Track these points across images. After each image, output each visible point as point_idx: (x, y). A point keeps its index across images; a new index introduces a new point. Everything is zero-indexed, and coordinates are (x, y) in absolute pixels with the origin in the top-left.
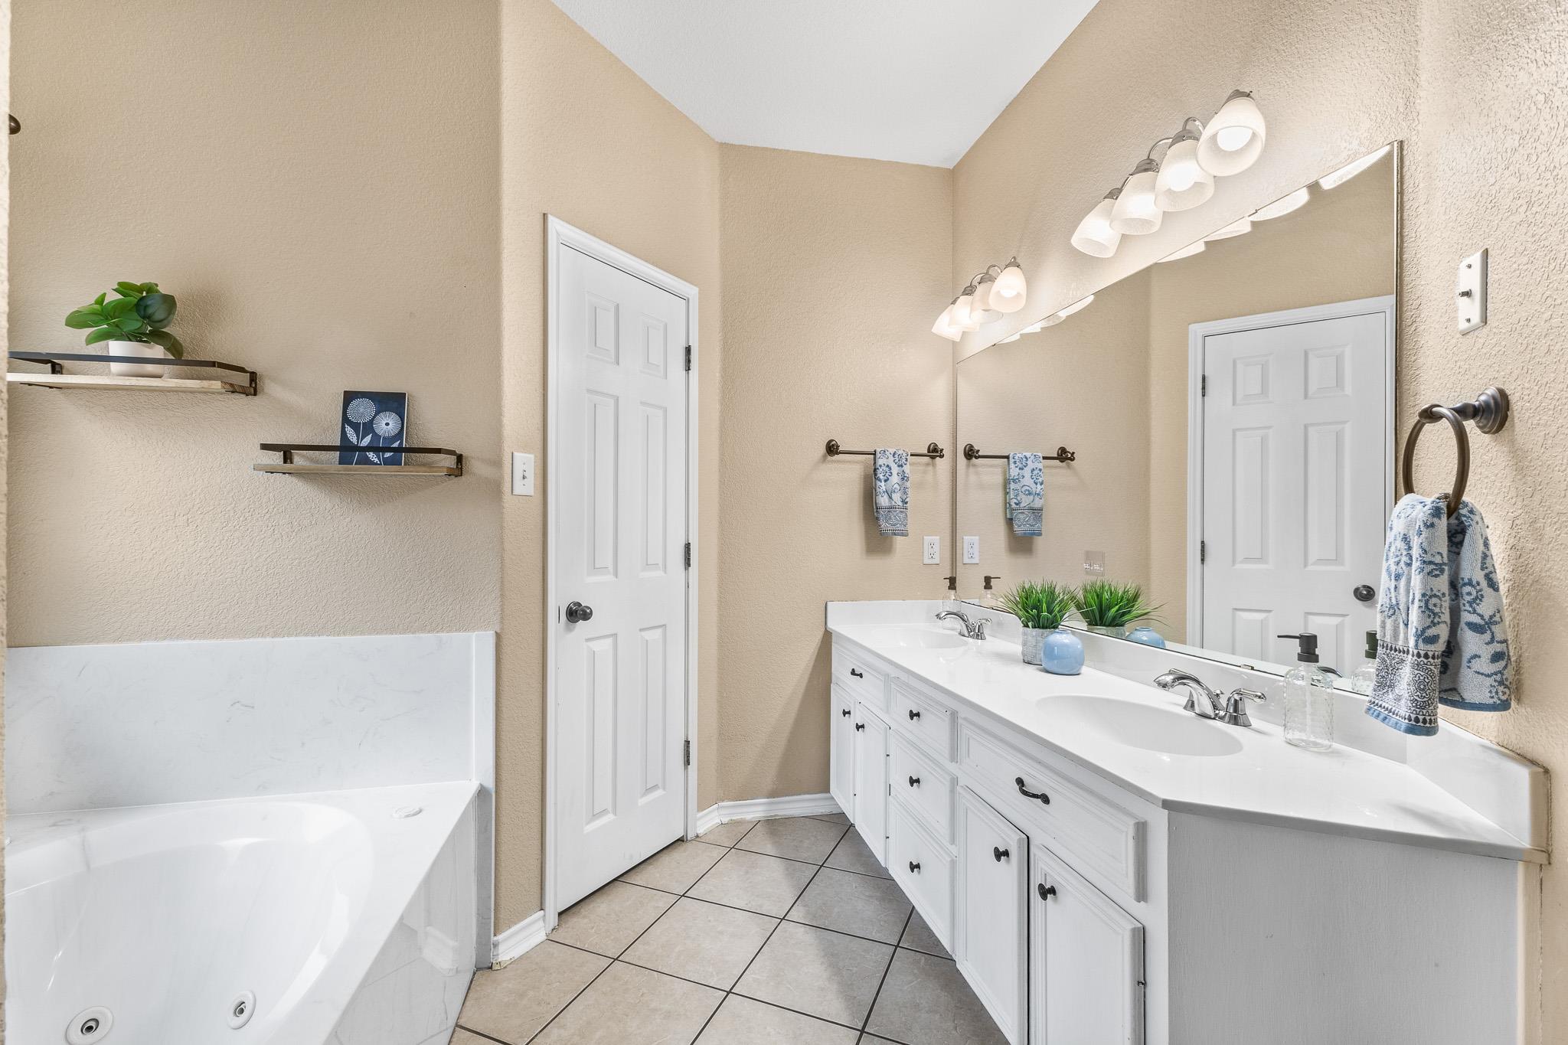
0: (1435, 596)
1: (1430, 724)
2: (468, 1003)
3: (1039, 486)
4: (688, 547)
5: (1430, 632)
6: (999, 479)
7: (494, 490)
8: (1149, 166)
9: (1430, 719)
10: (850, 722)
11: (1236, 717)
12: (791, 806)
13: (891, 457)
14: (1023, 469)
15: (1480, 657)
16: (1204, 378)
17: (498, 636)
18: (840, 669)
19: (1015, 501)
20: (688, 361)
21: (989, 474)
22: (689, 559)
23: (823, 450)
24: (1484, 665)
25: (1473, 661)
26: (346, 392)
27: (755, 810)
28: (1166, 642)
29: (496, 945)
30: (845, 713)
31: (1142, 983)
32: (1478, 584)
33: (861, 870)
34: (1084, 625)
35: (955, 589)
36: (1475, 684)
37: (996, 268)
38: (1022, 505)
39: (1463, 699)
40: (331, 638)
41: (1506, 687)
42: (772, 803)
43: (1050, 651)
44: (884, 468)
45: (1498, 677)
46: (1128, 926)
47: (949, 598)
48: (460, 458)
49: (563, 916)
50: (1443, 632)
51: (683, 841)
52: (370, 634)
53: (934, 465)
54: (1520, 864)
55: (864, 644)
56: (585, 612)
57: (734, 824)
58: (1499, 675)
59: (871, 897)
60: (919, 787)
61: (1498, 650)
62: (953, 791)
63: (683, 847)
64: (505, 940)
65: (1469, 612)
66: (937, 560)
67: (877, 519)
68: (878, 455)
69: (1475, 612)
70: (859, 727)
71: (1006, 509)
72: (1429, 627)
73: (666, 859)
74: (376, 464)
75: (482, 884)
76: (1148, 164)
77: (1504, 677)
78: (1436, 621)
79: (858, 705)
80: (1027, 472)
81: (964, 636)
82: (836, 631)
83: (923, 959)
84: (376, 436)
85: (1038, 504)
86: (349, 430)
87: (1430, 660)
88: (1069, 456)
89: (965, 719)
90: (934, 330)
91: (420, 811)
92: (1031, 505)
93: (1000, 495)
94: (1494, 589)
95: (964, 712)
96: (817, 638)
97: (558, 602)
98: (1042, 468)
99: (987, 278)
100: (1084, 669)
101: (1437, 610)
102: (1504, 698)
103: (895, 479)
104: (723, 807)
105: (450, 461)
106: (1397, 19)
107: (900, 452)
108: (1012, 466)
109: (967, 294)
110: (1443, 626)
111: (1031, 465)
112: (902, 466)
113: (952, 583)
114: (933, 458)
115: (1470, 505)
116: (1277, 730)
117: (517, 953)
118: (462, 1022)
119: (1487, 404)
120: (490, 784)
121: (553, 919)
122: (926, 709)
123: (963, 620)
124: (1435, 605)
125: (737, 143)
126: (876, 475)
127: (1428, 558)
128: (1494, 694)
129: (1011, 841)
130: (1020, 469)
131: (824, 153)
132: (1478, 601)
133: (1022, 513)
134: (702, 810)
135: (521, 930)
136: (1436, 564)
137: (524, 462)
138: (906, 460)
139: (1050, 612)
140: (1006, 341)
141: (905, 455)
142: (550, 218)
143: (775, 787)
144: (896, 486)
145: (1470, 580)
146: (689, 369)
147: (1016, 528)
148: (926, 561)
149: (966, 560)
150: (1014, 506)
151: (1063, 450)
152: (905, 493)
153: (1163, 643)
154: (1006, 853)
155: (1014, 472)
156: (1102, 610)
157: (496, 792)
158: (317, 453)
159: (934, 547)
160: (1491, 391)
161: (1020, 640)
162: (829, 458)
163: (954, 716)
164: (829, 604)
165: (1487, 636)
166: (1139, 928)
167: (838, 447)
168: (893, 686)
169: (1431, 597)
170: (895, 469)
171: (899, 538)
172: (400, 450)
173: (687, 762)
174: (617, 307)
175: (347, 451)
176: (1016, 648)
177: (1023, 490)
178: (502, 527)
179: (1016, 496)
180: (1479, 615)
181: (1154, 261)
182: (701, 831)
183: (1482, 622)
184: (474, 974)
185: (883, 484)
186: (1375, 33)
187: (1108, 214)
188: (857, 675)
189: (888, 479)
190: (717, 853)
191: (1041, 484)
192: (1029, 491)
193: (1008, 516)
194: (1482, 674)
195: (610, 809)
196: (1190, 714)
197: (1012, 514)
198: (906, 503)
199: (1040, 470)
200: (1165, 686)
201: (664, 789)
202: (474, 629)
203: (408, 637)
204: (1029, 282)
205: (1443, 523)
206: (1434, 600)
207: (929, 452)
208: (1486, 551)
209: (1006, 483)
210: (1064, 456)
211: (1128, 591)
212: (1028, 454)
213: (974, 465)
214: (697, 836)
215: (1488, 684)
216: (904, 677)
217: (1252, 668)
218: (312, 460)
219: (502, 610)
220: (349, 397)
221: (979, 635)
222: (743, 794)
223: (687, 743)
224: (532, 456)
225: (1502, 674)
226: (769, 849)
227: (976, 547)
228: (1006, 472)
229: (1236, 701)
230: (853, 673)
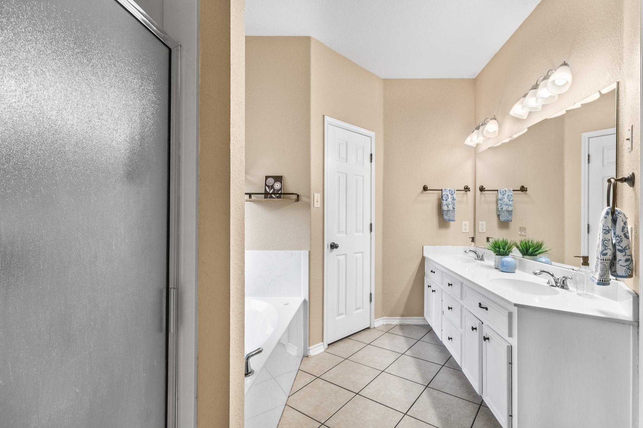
0: (606, 240)
1: (606, 282)
2: (301, 364)
3: (511, 202)
4: (371, 225)
5: (604, 252)
6: (494, 199)
7: (308, 205)
8: (536, 87)
9: (607, 280)
10: (430, 290)
11: (563, 286)
12: (409, 320)
13: (448, 191)
14: (504, 195)
15: (621, 260)
16: (589, 156)
17: (309, 252)
18: (427, 271)
19: (501, 208)
20: (371, 159)
21: (490, 197)
22: (371, 229)
23: (422, 189)
24: (623, 263)
25: (619, 262)
26: (266, 176)
27: (396, 321)
28: (552, 262)
29: (309, 350)
30: (429, 286)
31: (511, 363)
32: (621, 236)
33: (434, 343)
34: (521, 255)
35: (474, 242)
36: (621, 269)
37: (488, 119)
38: (503, 209)
39: (617, 274)
40: (262, 251)
41: (630, 270)
42: (402, 319)
43: (503, 264)
44: (446, 196)
45: (627, 267)
46: (506, 345)
47: (472, 245)
48: (298, 196)
49: (329, 346)
50: (610, 252)
51: (369, 329)
52: (272, 250)
53: (467, 194)
54: (631, 326)
55: (436, 261)
56: (336, 246)
57: (387, 325)
58: (628, 266)
59: (436, 351)
60: (452, 310)
61: (627, 258)
62: (461, 310)
63: (368, 331)
64: (312, 349)
65: (618, 246)
66: (468, 231)
67: (443, 215)
68: (443, 191)
69: (619, 245)
70: (433, 291)
71: (497, 211)
72: (604, 250)
73: (363, 333)
74: (274, 198)
75: (305, 330)
76: (536, 86)
77: (630, 267)
78: (606, 248)
79: (433, 283)
80: (506, 196)
81: (476, 259)
82: (426, 257)
83: (452, 370)
84: (274, 190)
85: (510, 209)
86: (267, 188)
87: (604, 261)
88: (525, 189)
89: (466, 285)
90: (465, 143)
91: (288, 304)
92: (507, 209)
93: (495, 205)
94: (627, 238)
95: (465, 282)
96: (420, 258)
97: (327, 243)
98: (512, 195)
99: (484, 124)
100: (517, 271)
101: (607, 245)
102: (630, 274)
103: (450, 200)
104: (383, 319)
105: (295, 197)
106: (617, 38)
107: (452, 189)
108: (499, 194)
109: (477, 129)
110: (609, 250)
111: (507, 194)
112: (453, 195)
113: (473, 240)
114: (466, 191)
115: (619, 211)
116: (574, 290)
117: (315, 353)
118: (300, 369)
119: (629, 177)
120: (307, 299)
121: (326, 346)
122: (455, 283)
123: (476, 254)
124: (606, 243)
125: (389, 78)
126: (442, 198)
127: (604, 228)
128: (626, 272)
129: (476, 324)
130: (503, 195)
131: (422, 78)
132: (621, 242)
133: (504, 212)
134: (377, 319)
135: (317, 346)
136: (607, 230)
137: (317, 196)
138: (455, 192)
139: (504, 249)
140: (496, 146)
141: (454, 190)
142: (325, 117)
143: (403, 313)
144: (450, 202)
145: (618, 235)
146: (372, 162)
147: (501, 218)
148: (463, 231)
149: (480, 231)
150: (500, 210)
151: (523, 187)
152: (454, 205)
153: (551, 263)
154: (476, 329)
155: (500, 196)
156: (527, 250)
157: (309, 301)
158: (258, 195)
159: (466, 226)
160: (631, 173)
161: (494, 261)
162: (424, 192)
163: (462, 284)
164: (424, 247)
165: (624, 254)
166: (509, 346)
167: (427, 188)
168: (444, 275)
169: (605, 241)
170: (450, 196)
171: (452, 222)
172: (281, 194)
173: (371, 301)
174: (347, 143)
175: (266, 194)
176: (492, 263)
177: (504, 203)
178: (311, 218)
179: (501, 206)
180: (621, 247)
181: (544, 118)
182: (376, 326)
183: (622, 249)
184: (303, 358)
185: (445, 201)
186: (611, 43)
187: (535, 95)
188: (433, 272)
189: (447, 200)
190: (381, 333)
191: (512, 201)
192: (506, 204)
193: (498, 214)
194: (622, 266)
195: (344, 313)
196: (548, 285)
197: (499, 213)
198: (454, 209)
199: (511, 195)
200: (536, 274)
201: (363, 309)
202: (302, 250)
203: (283, 251)
204: (500, 126)
205: (610, 217)
206: (606, 242)
207: (464, 189)
208: (624, 226)
209: (497, 201)
210: (523, 189)
211: (539, 242)
212: (506, 189)
213: (484, 194)
214: (374, 328)
215: (624, 269)
216: (448, 272)
217: (573, 270)
218: (256, 197)
219: (311, 244)
220: (267, 177)
221: (482, 259)
222: (392, 314)
223: (371, 294)
224: (320, 194)
225: (629, 266)
226: (400, 333)
227: (485, 226)
228: (497, 196)
229: (563, 280)
230: (432, 271)
